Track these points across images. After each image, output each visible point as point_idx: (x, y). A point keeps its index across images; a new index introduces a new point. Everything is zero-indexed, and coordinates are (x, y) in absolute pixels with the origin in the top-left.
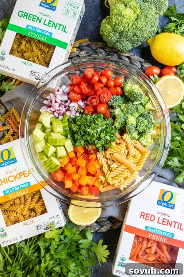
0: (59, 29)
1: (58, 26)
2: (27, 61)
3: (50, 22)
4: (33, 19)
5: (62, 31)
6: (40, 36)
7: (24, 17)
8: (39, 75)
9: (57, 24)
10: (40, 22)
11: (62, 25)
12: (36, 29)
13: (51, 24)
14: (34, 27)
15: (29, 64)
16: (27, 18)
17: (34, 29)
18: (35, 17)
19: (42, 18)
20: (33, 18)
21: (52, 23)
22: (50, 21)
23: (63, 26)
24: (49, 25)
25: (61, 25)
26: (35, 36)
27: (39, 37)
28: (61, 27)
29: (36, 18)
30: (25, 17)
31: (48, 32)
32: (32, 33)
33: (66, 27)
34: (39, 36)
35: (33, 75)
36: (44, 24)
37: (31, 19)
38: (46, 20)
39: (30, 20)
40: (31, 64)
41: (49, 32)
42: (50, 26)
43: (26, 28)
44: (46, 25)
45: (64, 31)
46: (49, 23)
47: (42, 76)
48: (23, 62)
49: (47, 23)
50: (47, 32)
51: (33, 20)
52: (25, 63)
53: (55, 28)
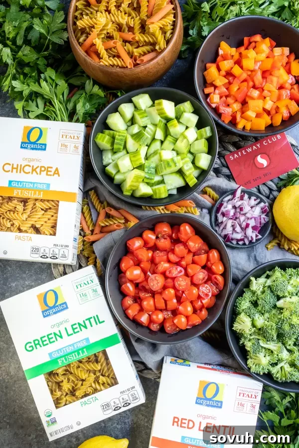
0: (92, 326)
1: (87, 322)
2: (85, 399)
3: (74, 327)
4: (50, 341)
5: (97, 324)
6: (76, 353)
7: (36, 348)
8: (114, 403)
9: (84, 321)
10: (61, 337)
11: (91, 318)
12: (63, 350)
13: (76, 328)
14: (59, 350)
15: (91, 400)
16: (42, 345)
17: (61, 352)
18: (50, 337)
19: (59, 331)
20: (49, 339)
21: (77, 326)
22: (72, 326)
23: (93, 318)
24: (76, 331)
25: (89, 319)
26: (70, 360)
27: (76, 357)
28: (92, 320)
29: (53, 336)
30: (38, 346)
31: (81, 341)
32: (63, 358)
33: (97, 316)
34: (75, 355)
35: (108, 409)
36: (69, 335)
37: (47, 342)
38: (66, 329)
39: (48, 344)
40: (94, 399)
41: (83, 340)
42: (78, 332)
43: (50, 358)
44: (72, 334)
45: (100, 323)
46: (73, 329)
47: (119, 400)
48: (82, 403)
49: (70, 331)
50: (79, 342)
51: (50, 343)
52: (85, 403)
53: (86, 328)
